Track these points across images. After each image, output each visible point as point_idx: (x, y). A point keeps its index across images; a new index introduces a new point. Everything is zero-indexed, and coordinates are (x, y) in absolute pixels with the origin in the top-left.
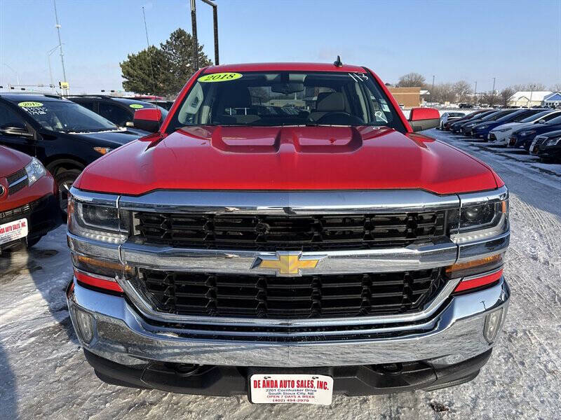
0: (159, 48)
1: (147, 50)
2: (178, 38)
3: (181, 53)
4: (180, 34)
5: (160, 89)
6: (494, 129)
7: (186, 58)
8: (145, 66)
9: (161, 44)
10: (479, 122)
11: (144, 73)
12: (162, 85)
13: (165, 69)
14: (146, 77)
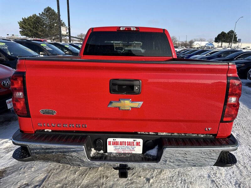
0: (38, 15)
1: (32, 16)
2: (48, 11)
3: (50, 18)
4: (48, 10)
5: (39, 35)
6: (191, 57)
7: (52, 21)
8: (31, 24)
9: (39, 14)
10: (184, 55)
11: (31, 27)
12: (40, 33)
13: (41, 26)
14: (32, 29)
